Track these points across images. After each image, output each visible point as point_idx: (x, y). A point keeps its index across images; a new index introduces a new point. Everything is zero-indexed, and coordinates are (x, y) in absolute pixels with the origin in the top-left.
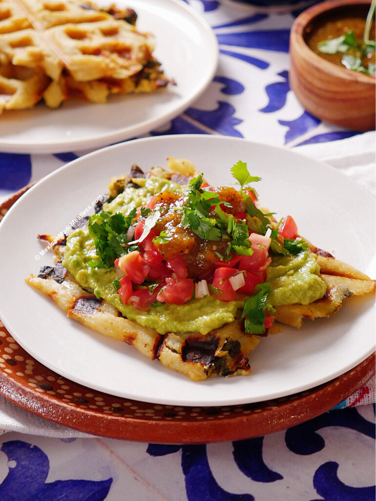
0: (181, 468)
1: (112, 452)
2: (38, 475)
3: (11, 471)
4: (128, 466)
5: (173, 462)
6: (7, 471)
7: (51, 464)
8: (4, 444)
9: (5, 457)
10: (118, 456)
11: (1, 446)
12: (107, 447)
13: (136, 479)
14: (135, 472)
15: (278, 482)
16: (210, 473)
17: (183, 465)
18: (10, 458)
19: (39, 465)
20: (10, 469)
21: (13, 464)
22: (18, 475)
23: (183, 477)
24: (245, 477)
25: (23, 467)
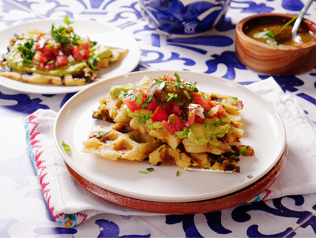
0: (183, 229)
1: (149, 223)
2: (114, 233)
3: (101, 232)
4: (157, 229)
5: (179, 227)
6: (100, 232)
7: (120, 229)
8: (96, 221)
9: (97, 226)
10: (152, 225)
11: (95, 221)
12: (146, 221)
13: (162, 234)
14: (161, 231)
15: (230, 233)
16: (197, 231)
17: (183, 228)
18: (100, 226)
19: (114, 229)
20: (101, 231)
21: (102, 229)
22: (105, 233)
23: (184, 233)
24: (214, 232)
25: (107, 230)
